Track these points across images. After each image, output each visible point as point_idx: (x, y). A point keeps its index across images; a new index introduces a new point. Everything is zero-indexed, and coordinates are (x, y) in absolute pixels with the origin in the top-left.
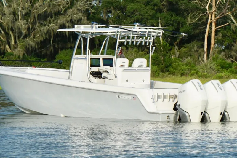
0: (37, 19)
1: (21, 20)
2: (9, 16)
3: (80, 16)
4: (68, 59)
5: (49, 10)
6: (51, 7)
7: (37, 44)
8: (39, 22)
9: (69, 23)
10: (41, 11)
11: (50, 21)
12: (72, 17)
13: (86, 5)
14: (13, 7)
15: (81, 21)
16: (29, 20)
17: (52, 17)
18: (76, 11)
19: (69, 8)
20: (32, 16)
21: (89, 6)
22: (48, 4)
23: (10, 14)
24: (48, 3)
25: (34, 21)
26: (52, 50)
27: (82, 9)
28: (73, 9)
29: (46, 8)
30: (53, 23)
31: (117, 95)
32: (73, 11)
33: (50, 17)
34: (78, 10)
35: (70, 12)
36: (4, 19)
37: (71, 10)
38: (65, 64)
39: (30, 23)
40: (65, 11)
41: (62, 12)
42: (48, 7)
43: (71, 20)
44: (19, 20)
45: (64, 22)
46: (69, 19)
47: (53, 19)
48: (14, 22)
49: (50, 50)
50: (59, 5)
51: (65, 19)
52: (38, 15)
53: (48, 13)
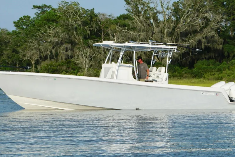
0: (179, 36)
1: (166, 37)
2: (158, 34)
3: (213, 33)
4: (205, 68)
5: (189, 29)
6: (191, 27)
7: (180, 55)
8: (181, 39)
9: (204, 39)
10: (183, 30)
11: (190, 38)
12: (206, 35)
13: (218, 25)
14: (160, 27)
15: (213, 37)
16: (173, 37)
17: (191, 35)
18: (210, 30)
19: (204, 27)
20: (175, 34)
21: (220, 26)
22: (188, 25)
23: (159, 33)
24: (189, 23)
25: (177, 37)
26: (190, 60)
27: (215, 28)
28: (208, 28)
29: (187, 28)
30: (193, 40)
31: (202, 93)
32: (208, 30)
33: (189, 35)
34: (212, 29)
35: (205, 30)
36: (154, 36)
37: (206, 29)
38: (203, 71)
39: (174, 39)
40: (201, 30)
41: (198, 31)
42: (188, 27)
43: (206, 37)
44: (165, 37)
45: (201, 39)
46: (204, 36)
47: (192, 36)
48: (162, 39)
49: (189, 60)
50: (196, 25)
51: (201, 36)
52: (181, 33)
53: (188, 31)
